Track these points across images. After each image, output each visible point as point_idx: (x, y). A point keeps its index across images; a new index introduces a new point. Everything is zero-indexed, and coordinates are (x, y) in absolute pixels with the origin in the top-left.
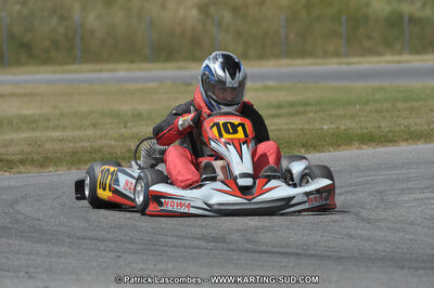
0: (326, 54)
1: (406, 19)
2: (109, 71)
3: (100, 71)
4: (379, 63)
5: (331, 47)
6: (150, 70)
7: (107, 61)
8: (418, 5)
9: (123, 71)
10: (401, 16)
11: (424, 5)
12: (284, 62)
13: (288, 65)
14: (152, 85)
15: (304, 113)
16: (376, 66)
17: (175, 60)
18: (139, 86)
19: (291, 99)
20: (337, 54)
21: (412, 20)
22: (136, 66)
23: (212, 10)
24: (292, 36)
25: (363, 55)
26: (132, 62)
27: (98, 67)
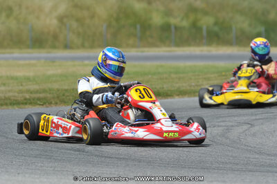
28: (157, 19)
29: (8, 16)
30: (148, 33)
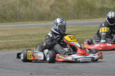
0: (84, 18)
1: (105, 8)
2: (27, 24)
3: (24, 24)
4: (98, 20)
5: (85, 16)
6: (37, 23)
7: (26, 21)
8: (108, 5)
9: (30, 24)
10: (104, 8)
11: (110, 5)
12: (73, 20)
13: (74, 21)
14: (38, 27)
15: (79, 34)
16: (97, 21)
17: (44, 21)
18: (35, 27)
19: (75, 30)
20: (87, 18)
21: (107, 9)
22: (34, 22)
23: (54, 7)
24: (75, 14)
25: (94, 18)
26: (33, 21)
27: (24, 23)
28: (98, 5)
29: (26, 6)
30: (93, 12)
